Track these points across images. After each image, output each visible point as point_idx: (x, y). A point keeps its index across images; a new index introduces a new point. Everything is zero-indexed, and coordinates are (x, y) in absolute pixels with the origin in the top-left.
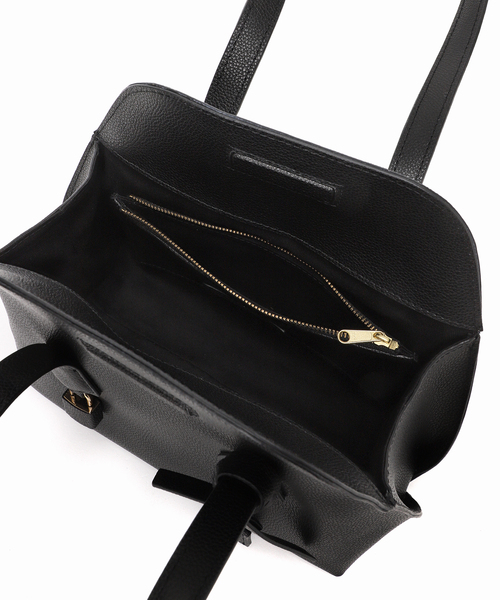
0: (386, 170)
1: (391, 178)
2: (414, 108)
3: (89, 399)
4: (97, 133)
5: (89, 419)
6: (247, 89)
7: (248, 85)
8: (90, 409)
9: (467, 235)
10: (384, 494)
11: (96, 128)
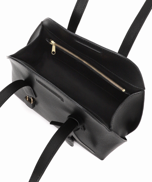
3: (32, 100)
5: (31, 106)
8: (32, 103)
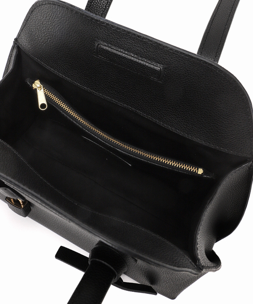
0: (195, 54)
1: (198, 59)
2: (210, 21)
3: (20, 201)
4: (16, 40)
5: (22, 212)
6: (108, 9)
7: (109, 7)
8: (22, 206)
9: (246, 97)
10: (195, 263)
11: (15, 37)
